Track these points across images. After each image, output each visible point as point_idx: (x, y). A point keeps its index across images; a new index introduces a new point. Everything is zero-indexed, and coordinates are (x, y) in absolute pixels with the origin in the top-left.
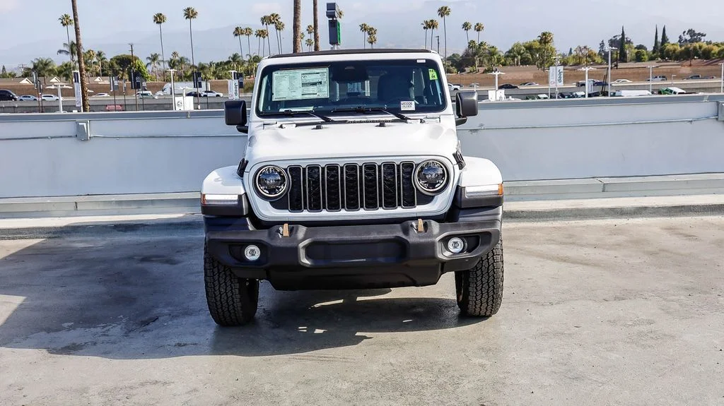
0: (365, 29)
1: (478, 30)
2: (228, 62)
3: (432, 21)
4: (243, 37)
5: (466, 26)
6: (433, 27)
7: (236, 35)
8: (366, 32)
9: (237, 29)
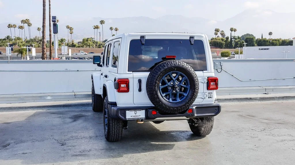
0: (68, 28)
1: (116, 30)
2: (5, 39)
3: (97, 26)
4: (12, 29)
5: (111, 29)
6: (98, 28)
7: (9, 27)
8: (69, 29)
9: (9, 25)
